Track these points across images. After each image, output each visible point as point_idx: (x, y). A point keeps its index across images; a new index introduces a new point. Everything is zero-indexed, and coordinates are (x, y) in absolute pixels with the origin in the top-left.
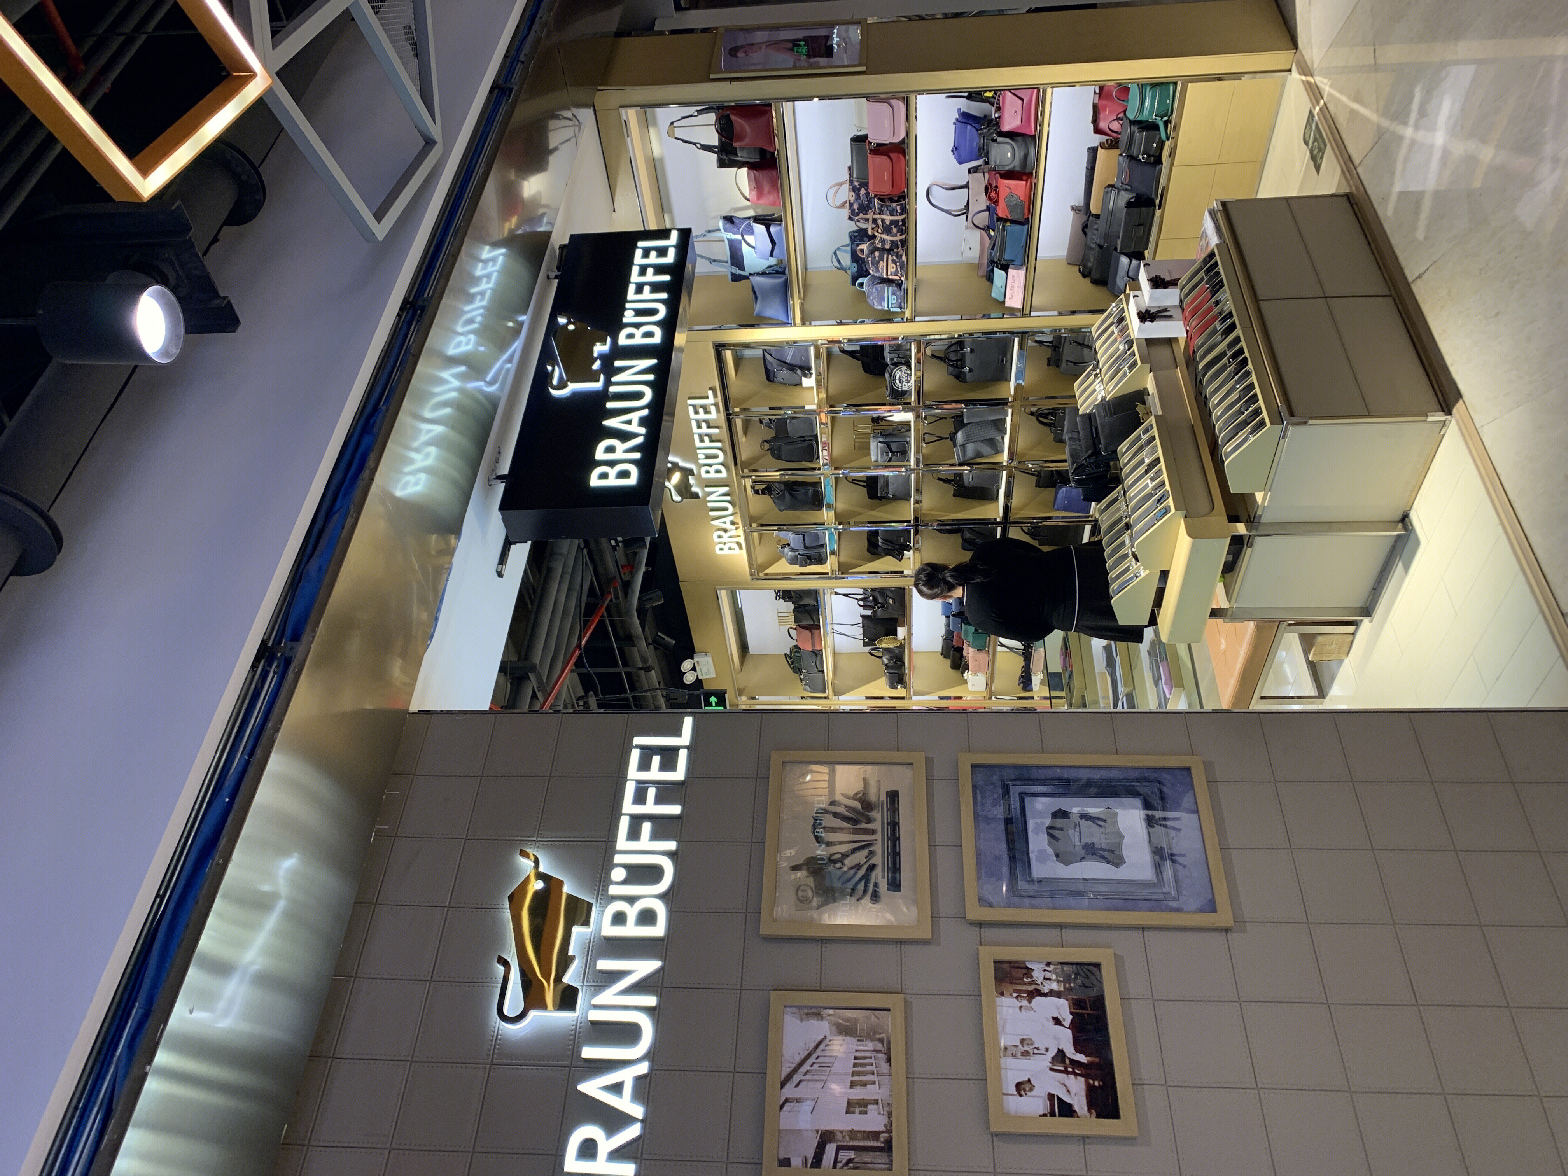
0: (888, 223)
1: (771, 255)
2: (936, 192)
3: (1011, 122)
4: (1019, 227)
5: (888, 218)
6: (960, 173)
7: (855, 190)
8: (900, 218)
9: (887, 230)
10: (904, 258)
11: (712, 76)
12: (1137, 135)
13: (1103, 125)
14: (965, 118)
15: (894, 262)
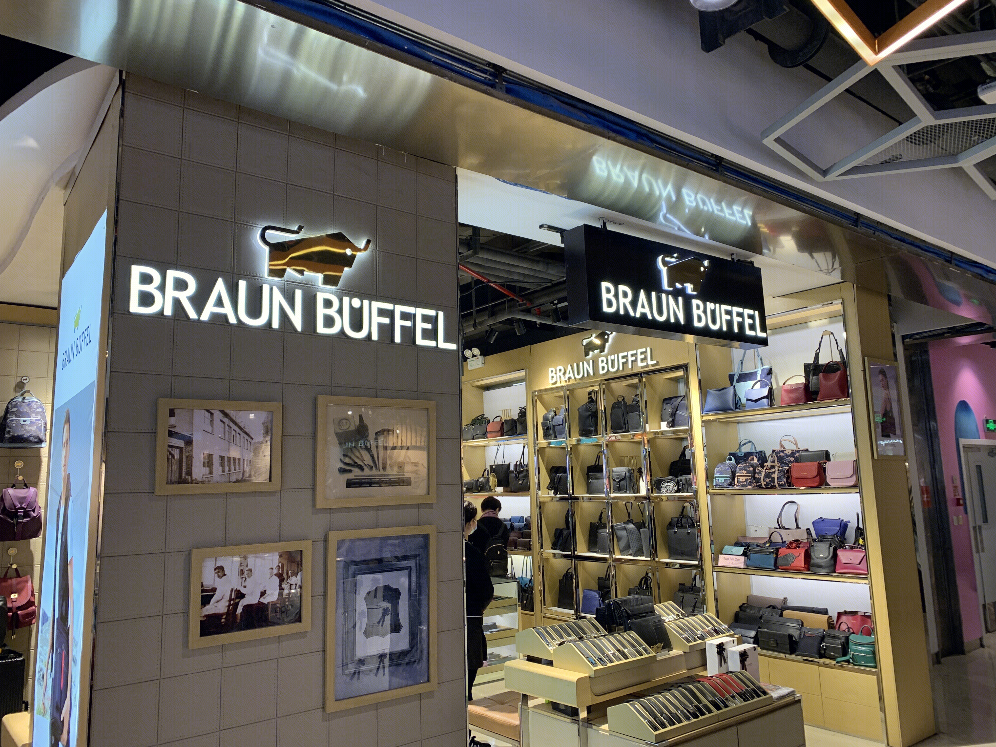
0: (772, 476)
1: (748, 400)
2: (794, 507)
3: (844, 556)
4: (773, 563)
5: (776, 476)
6: (806, 523)
7: (793, 454)
8: (776, 483)
9: (767, 476)
10: (749, 487)
11: (866, 358)
12: (839, 642)
13: (844, 618)
14: (844, 526)
15: (746, 480)
